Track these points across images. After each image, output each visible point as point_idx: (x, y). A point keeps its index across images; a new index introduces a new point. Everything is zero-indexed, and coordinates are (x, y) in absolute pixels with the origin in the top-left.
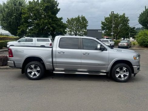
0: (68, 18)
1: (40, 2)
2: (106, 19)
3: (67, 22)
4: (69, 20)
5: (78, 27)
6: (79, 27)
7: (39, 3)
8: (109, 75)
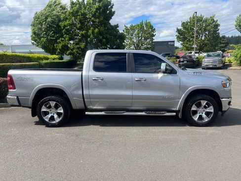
0: (125, 26)
1: (86, 3)
2: (183, 24)
3: (124, 31)
4: (127, 28)
5: (140, 38)
6: (142, 38)
7: (84, 4)
8: (180, 115)
